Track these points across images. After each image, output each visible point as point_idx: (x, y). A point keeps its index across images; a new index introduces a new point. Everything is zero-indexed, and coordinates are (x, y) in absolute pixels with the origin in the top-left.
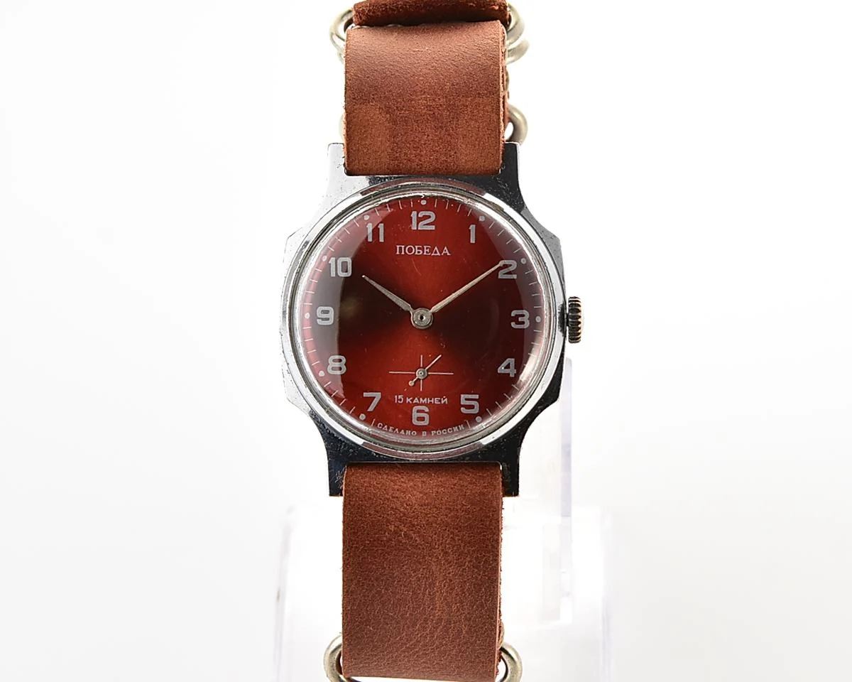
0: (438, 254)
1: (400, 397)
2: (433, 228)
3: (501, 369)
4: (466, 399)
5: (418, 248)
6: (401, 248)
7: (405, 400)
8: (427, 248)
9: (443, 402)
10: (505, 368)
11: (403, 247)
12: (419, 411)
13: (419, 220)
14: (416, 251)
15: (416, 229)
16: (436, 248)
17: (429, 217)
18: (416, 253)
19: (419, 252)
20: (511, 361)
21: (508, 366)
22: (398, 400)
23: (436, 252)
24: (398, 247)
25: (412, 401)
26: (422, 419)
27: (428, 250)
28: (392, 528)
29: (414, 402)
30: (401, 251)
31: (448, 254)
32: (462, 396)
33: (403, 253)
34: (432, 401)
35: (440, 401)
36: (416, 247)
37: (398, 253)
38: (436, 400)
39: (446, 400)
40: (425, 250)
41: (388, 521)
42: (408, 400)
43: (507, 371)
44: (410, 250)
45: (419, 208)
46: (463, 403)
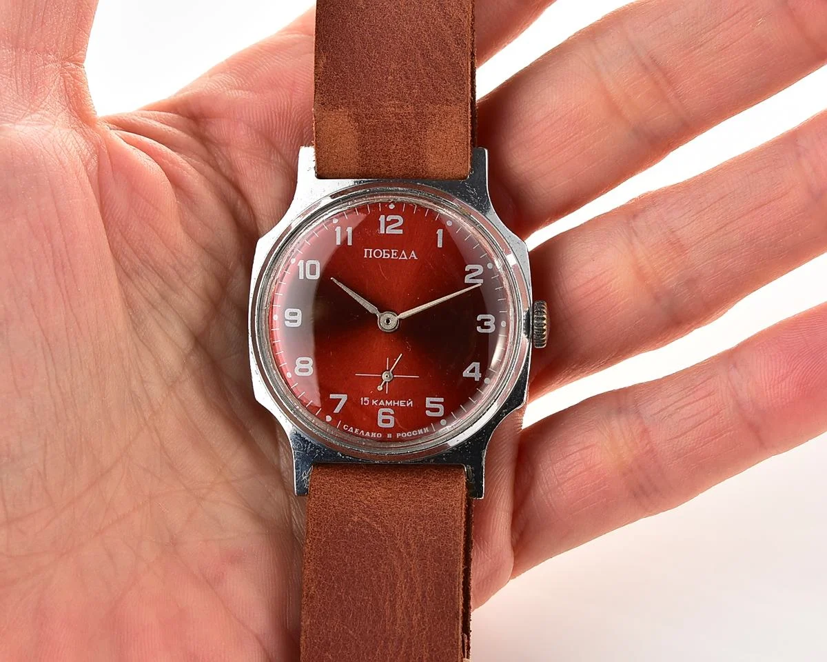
0: (406, 258)
1: (366, 399)
2: (400, 232)
3: (466, 373)
4: (431, 402)
5: (386, 252)
6: (368, 252)
7: (371, 403)
8: (394, 252)
9: (408, 405)
10: (470, 372)
11: (371, 250)
12: (384, 414)
13: (387, 224)
14: (384, 254)
15: (384, 232)
16: (403, 252)
17: (397, 221)
18: (384, 257)
19: (386, 256)
20: (476, 365)
21: (473, 371)
22: (364, 402)
23: (403, 256)
24: (366, 250)
25: (378, 403)
26: (387, 421)
27: (395, 254)
28: (356, 519)
29: (380, 404)
30: (368, 255)
31: (415, 258)
32: (427, 398)
33: (371, 257)
34: (398, 403)
35: (405, 404)
36: (384, 250)
37: (365, 256)
38: (401, 403)
39: (411, 402)
40: (393, 254)
41: (352, 512)
42: (374, 402)
43: (472, 375)
44: (378, 254)
45: (387, 212)
46: (428, 405)
